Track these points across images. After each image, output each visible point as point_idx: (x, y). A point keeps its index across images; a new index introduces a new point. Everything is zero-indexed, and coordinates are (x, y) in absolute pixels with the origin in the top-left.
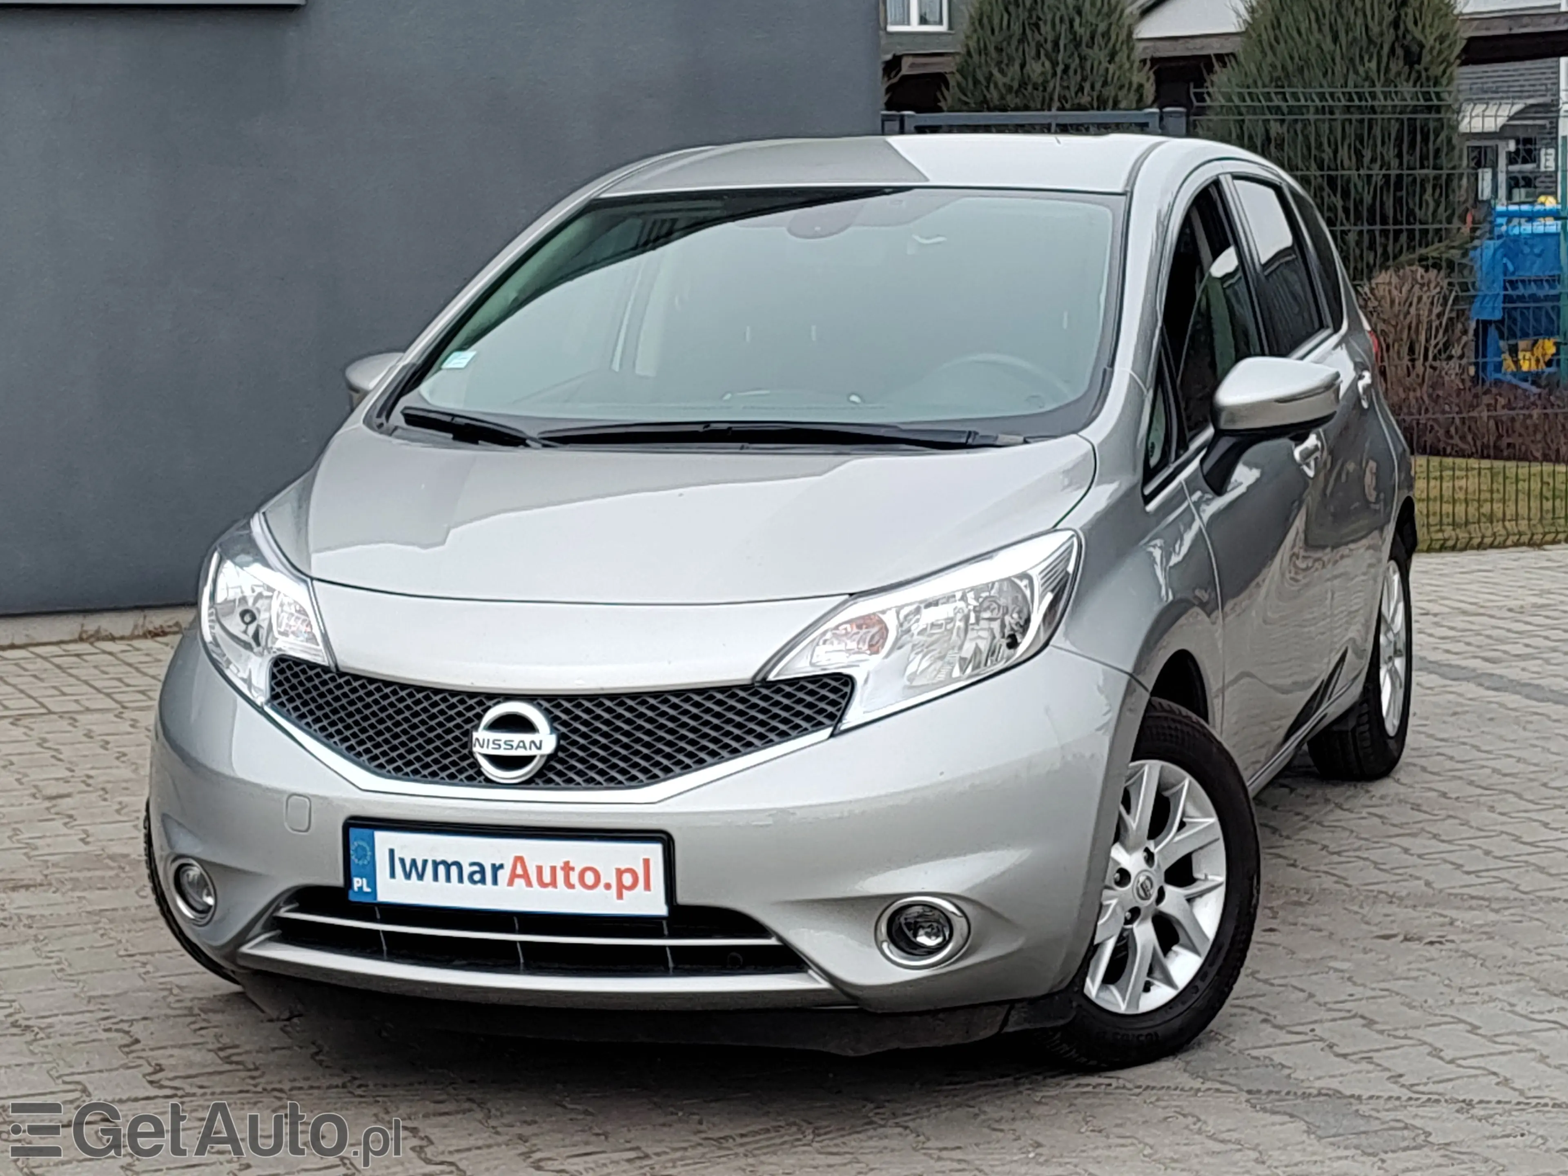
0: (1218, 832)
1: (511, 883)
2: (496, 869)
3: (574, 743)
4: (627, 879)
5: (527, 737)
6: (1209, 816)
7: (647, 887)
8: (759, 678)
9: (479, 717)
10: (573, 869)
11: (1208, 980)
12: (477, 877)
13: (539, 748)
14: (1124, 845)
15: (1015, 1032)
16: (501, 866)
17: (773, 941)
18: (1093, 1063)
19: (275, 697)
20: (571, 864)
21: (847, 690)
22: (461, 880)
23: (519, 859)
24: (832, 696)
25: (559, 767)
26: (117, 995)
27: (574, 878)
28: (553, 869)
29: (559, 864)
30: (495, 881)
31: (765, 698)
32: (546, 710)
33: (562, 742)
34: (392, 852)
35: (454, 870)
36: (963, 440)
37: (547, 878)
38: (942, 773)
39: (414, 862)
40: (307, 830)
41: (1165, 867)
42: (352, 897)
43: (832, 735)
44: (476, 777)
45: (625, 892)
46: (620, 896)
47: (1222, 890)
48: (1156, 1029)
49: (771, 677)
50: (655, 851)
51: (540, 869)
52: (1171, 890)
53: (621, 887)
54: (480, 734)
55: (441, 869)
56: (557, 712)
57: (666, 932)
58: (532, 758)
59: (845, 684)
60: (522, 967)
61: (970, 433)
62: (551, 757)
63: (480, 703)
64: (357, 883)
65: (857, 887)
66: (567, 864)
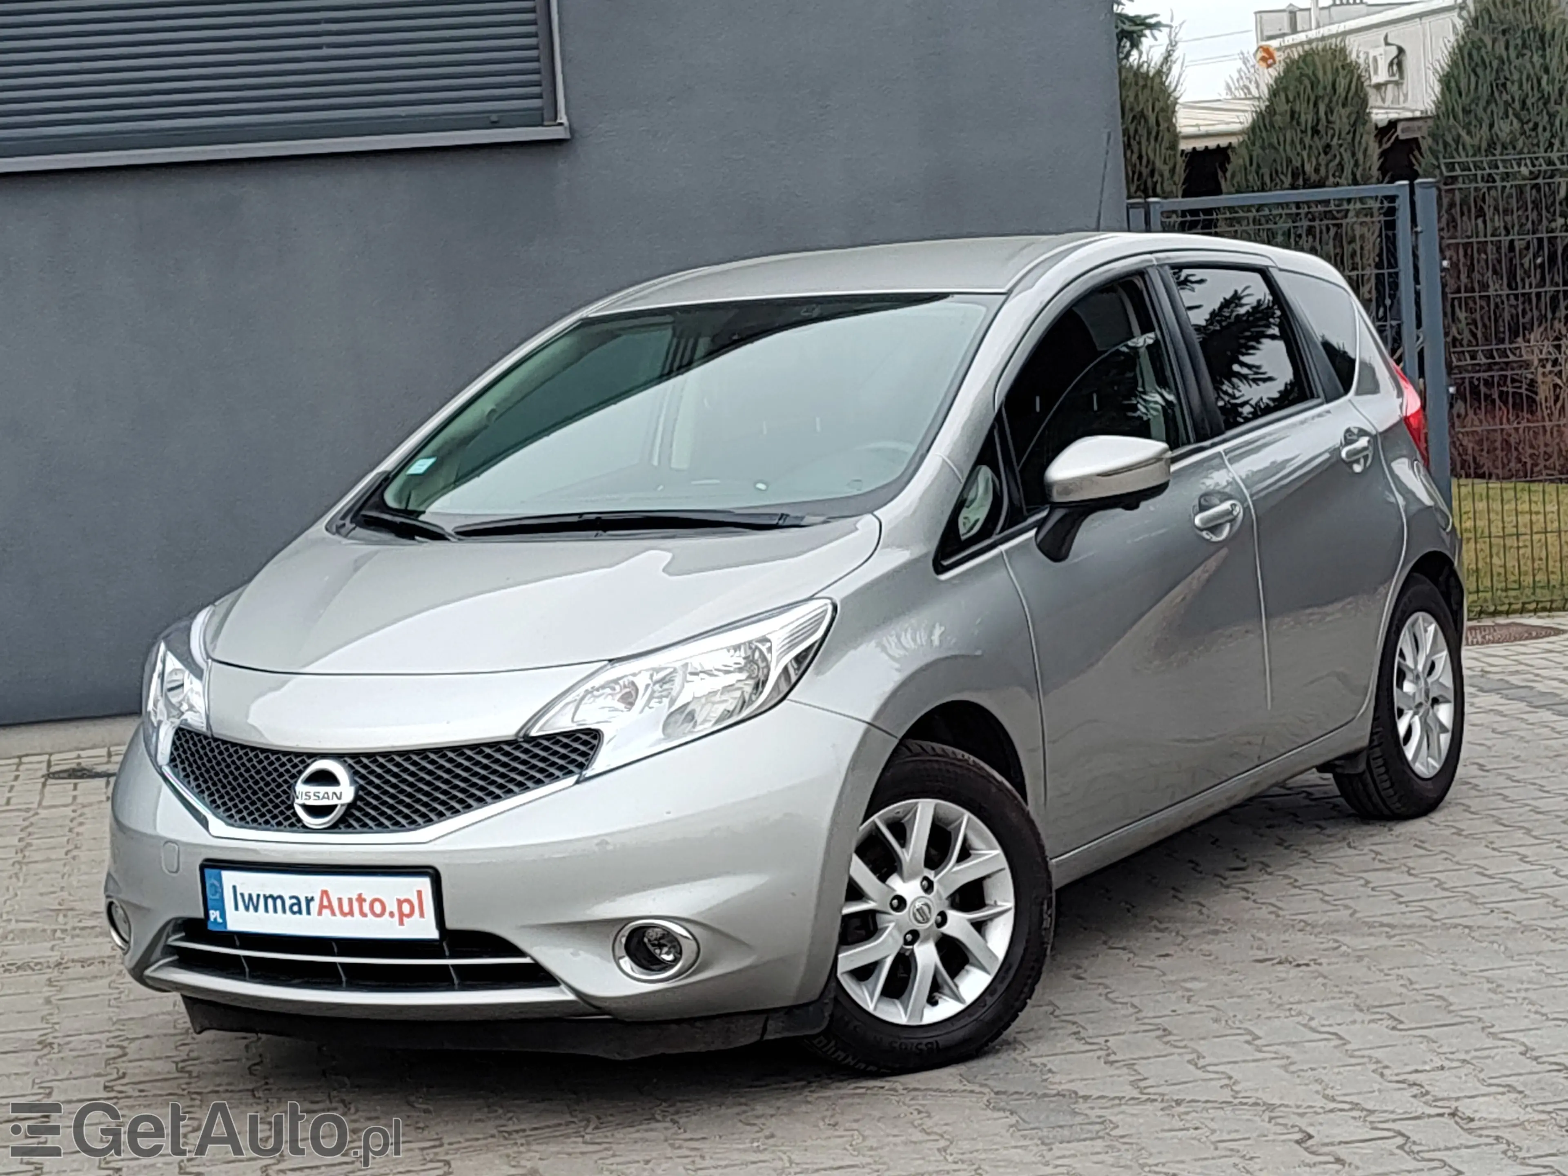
0: (1003, 863)
1: (320, 913)
2: (309, 901)
3: (369, 793)
4: (406, 908)
5: (330, 789)
6: (993, 848)
7: (422, 915)
8: (522, 734)
9: (300, 772)
10: (365, 900)
11: (996, 996)
12: (296, 908)
13: (339, 798)
14: (901, 875)
15: (776, 1040)
16: (312, 899)
17: (527, 960)
18: (872, 1068)
19: (172, 760)
20: (364, 896)
21: (595, 742)
22: (284, 911)
23: (325, 893)
24: (582, 748)
25: (358, 814)
26: (143, 1018)
27: (366, 907)
28: (350, 901)
29: (354, 897)
30: (309, 913)
31: (526, 751)
32: (350, 765)
33: (361, 793)
34: (234, 888)
35: (279, 902)
36: (774, 522)
37: (346, 909)
38: (669, 813)
39: (250, 896)
40: (176, 872)
41: (945, 894)
42: (211, 927)
43: (578, 782)
44: (297, 825)
45: (405, 920)
46: (401, 923)
47: (1010, 916)
48: (937, 1039)
49: (534, 733)
50: (424, 884)
51: (340, 900)
52: (954, 916)
53: (402, 915)
54: (301, 787)
55: (270, 901)
56: (357, 767)
57: (447, 953)
58: (334, 807)
59: (595, 738)
60: (344, 984)
61: (782, 515)
62: (351, 806)
63: (303, 762)
64: (214, 914)
65: (588, 912)
66: (360, 895)
